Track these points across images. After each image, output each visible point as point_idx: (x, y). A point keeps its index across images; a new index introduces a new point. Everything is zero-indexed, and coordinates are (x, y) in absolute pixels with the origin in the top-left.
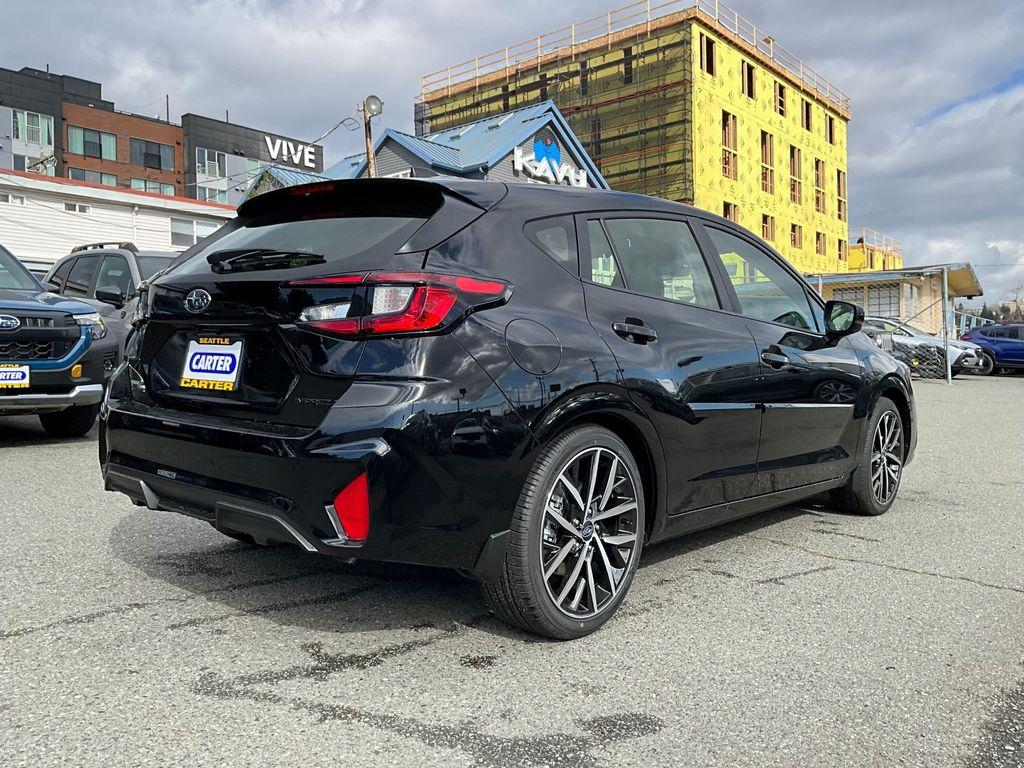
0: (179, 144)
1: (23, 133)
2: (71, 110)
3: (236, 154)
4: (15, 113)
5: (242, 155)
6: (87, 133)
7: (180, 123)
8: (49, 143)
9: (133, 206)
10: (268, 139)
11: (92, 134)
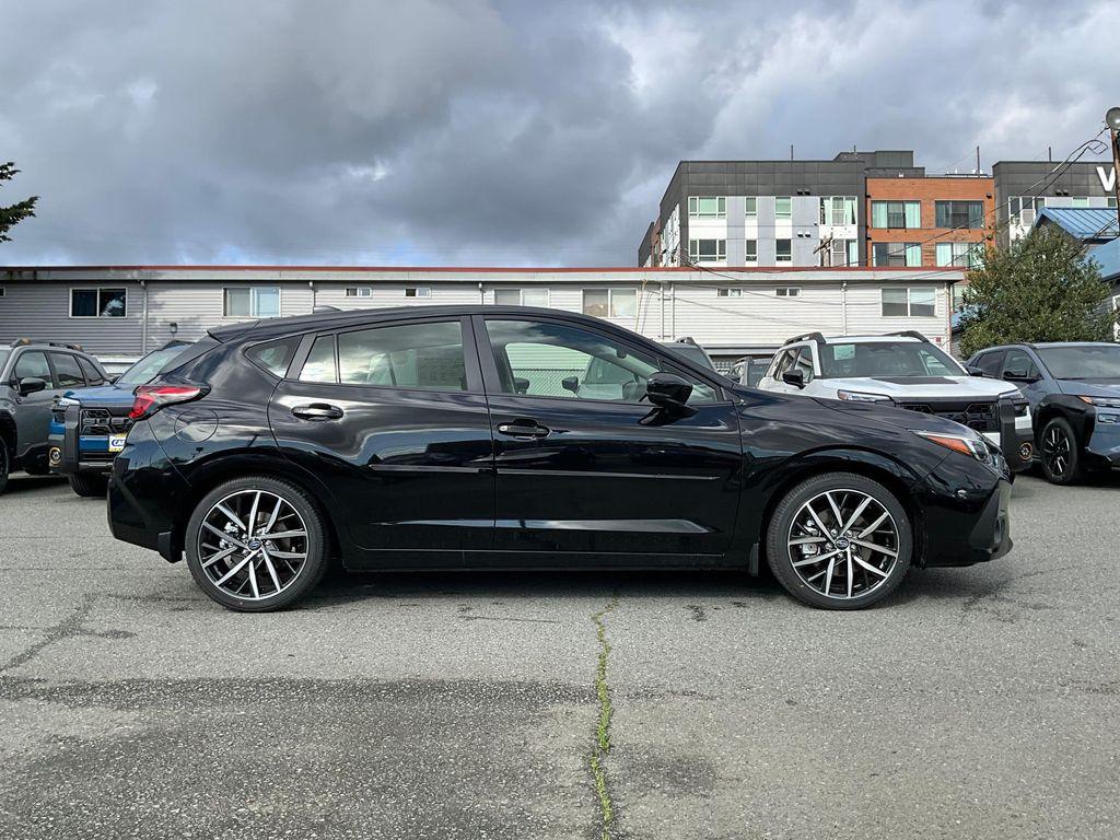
0: (989, 197)
1: (829, 219)
2: (876, 187)
3: (1058, 195)
4: (822, 200)
5: (1066, 195)
6: (891, 206)
7: (991, 174)
8: (854, 222)
9: (841, 282)
10: (1101, 170)
11: (896, 205)
